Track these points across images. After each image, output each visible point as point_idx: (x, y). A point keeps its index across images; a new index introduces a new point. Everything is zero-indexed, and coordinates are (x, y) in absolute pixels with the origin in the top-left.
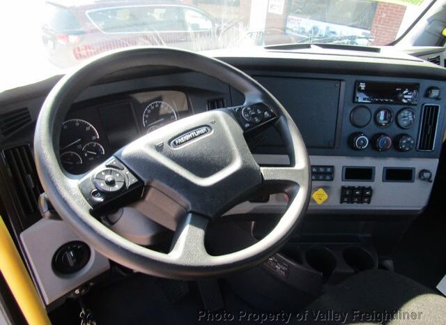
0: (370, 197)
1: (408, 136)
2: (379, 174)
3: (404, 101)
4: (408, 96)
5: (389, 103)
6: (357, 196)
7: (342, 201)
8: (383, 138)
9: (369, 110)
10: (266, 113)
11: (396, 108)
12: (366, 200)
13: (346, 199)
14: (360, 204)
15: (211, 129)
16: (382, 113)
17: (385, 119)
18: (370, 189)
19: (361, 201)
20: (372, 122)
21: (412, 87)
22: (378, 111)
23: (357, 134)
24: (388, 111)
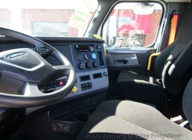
0: (91, 85)
1: (96, 62)
2: (91, 77)
3: (91, 50)
4: (92, 49)
5: (87, 51)
6: (87, 86)
7: (82, 90)
8: (89, 64)
9: (82, 55)
10: (47, 50)
11: (90, 53)
12: (90, 87)
13: (84, 89)
14: (89, 90)
15: (26, 53)
16: (86, 55)
17: (87, 57)
18: (90, 83)
19: (89, 88)
20: (84, 59)
21: (93, 46)
22: (84, 55)
23: (80, 64)
24: (88, 55)
